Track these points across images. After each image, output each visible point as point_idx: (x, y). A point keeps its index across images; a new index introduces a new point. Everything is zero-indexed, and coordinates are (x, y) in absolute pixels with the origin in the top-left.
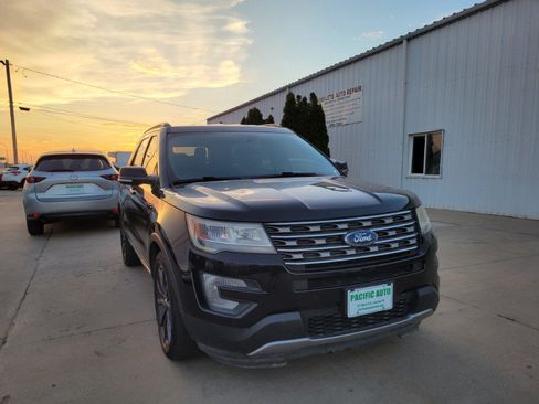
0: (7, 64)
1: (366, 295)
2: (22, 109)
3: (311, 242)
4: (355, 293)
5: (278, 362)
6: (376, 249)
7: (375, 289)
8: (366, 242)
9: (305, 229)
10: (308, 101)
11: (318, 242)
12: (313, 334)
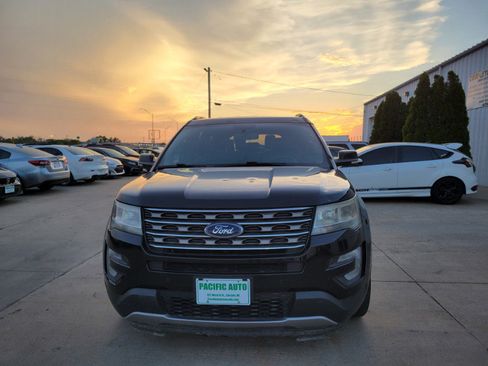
0: (209, 71)
1: (216, 287)
2: (216, 104)
3: (174, 229)
4: (204, 281)
5: (158, 332)
6: (239, 243)
7: (228, 282)
8: (226, 234)
9: (173, 216)
10: (446, 80)
11: (181, 229)
12: (173, 313)
